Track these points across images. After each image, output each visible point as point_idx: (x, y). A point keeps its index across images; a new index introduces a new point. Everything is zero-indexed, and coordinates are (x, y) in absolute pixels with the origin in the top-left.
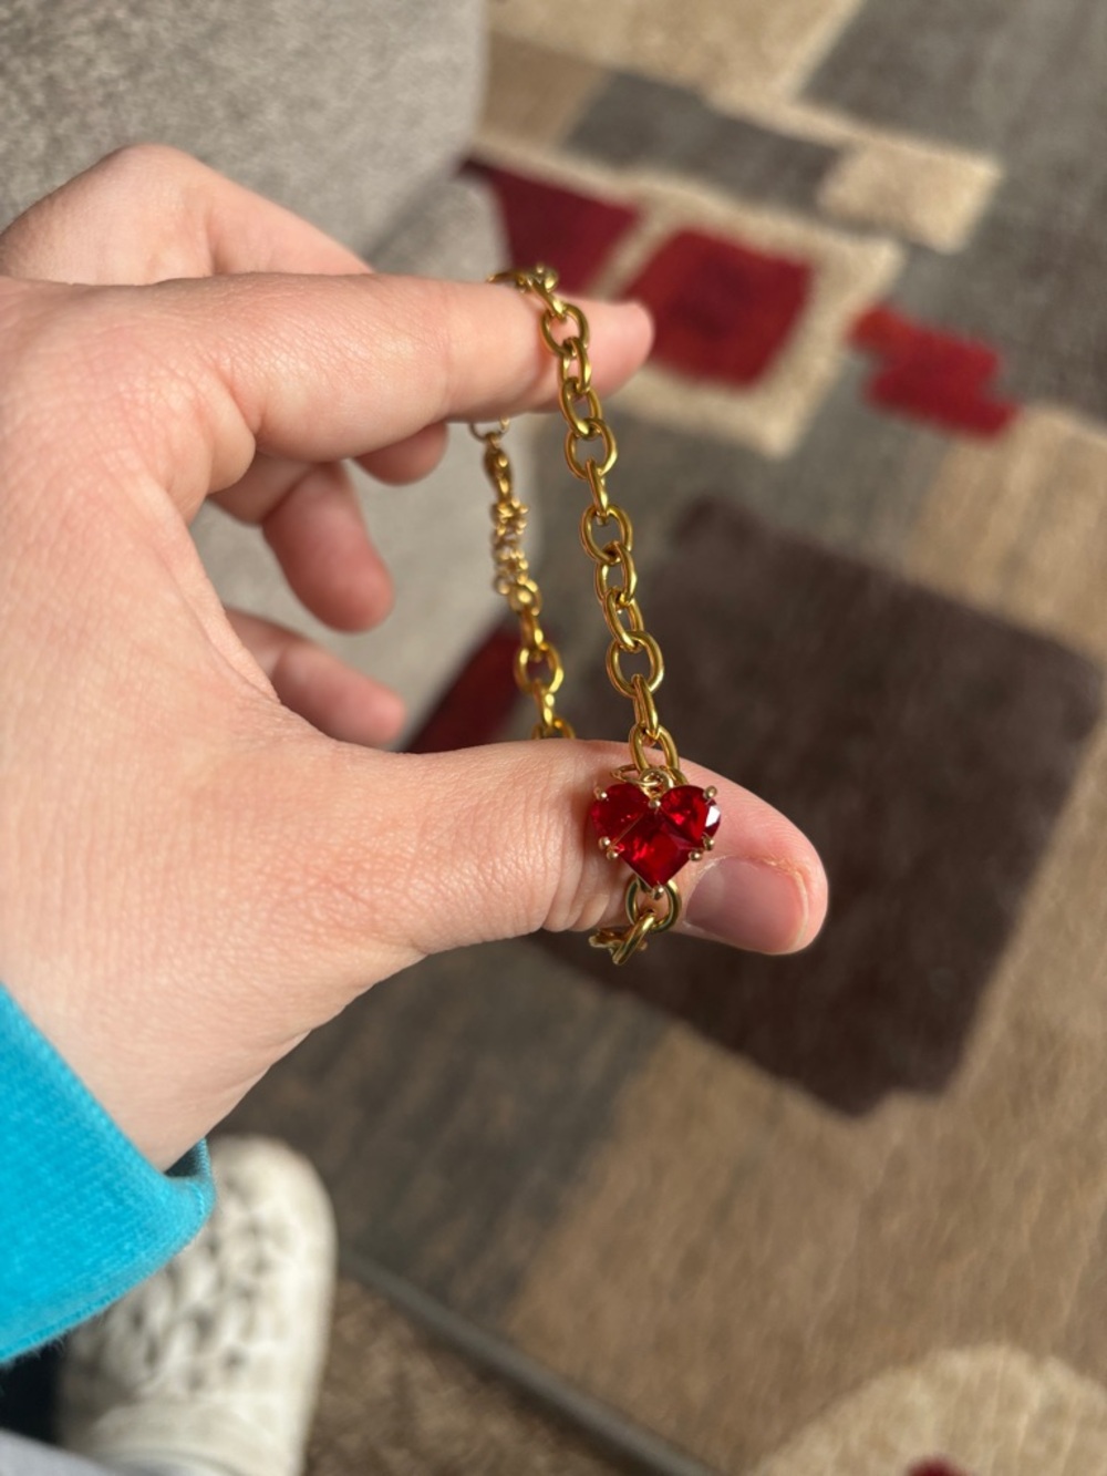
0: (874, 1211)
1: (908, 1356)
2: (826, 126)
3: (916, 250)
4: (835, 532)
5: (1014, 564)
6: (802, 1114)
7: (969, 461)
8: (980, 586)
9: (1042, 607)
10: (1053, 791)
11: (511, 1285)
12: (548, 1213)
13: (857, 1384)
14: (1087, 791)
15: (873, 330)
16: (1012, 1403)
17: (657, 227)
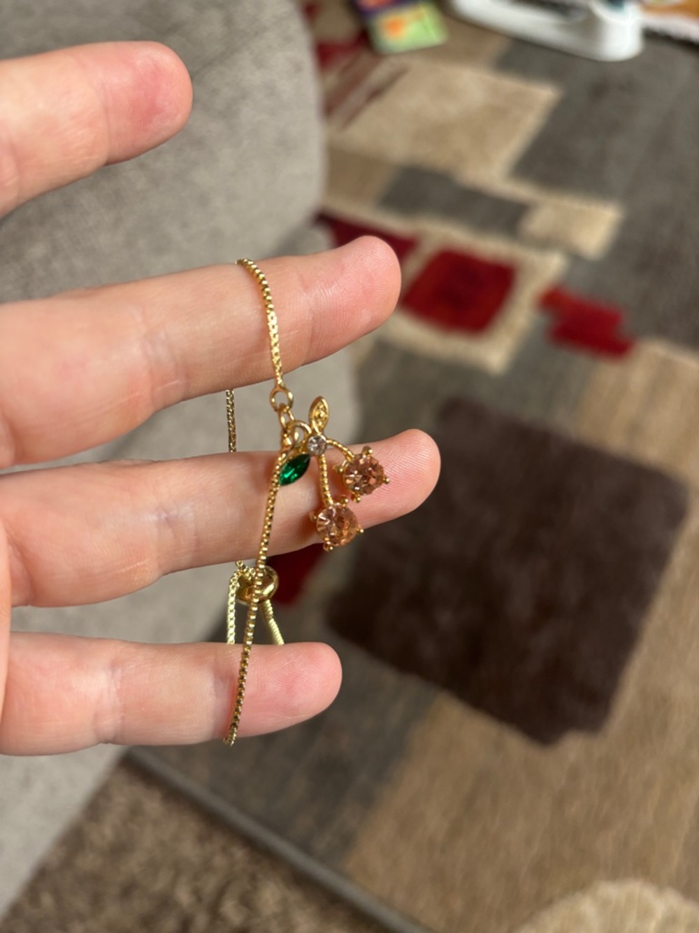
0: (560, 802)
1: (581, 886)
2: (522, 191)
3: (575, 258)
4: (531, 413)
5: (635, 429)
6: (516, 745)
7: (607, 373)
8: (615, 441)
9: (652, 451)
10: (660, 558)
11: (347, 842)
12: (368, 801)
13: (550, 903)
14: (681, 557)
15: (552, 300)
16: (645, 913)
17: (428, 249)
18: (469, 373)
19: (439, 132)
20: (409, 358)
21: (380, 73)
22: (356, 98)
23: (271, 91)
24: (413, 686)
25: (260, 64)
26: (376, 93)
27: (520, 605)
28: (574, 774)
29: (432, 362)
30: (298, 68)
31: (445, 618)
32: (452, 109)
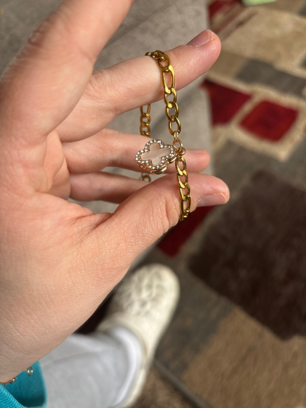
17: (257, 100)
18: (269, 159)
19: (270, 43)
20: (242, 150)
21: (243, 15)
22: (230, 26)
23: (184, 24)
24: (224, 302)
25: (180, 12)
26: (241, 24)
27: (279, 272)
28: (295, 356)
29: (253, 153)
30: (198, 13)
31: (243, 273)
32: (277, 32)
